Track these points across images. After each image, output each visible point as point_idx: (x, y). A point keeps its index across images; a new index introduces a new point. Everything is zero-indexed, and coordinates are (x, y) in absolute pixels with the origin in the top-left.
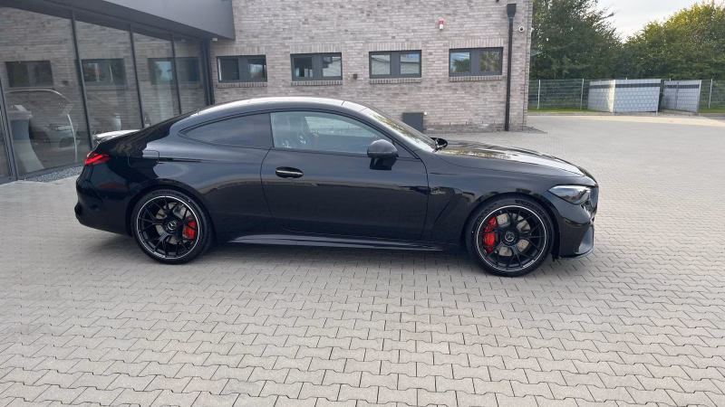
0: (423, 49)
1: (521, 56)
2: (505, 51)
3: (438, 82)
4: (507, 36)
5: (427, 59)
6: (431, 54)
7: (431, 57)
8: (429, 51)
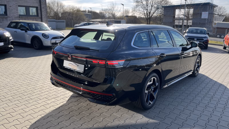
0: (7, 4)
1: (44, 10)
2: (39, 8)
3: (15, 18)
4: (39, 3)
5: (9, 9)
6: (11, 6)
7: (11, 7)
8: (9, 5)
